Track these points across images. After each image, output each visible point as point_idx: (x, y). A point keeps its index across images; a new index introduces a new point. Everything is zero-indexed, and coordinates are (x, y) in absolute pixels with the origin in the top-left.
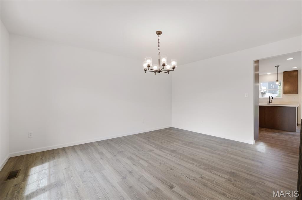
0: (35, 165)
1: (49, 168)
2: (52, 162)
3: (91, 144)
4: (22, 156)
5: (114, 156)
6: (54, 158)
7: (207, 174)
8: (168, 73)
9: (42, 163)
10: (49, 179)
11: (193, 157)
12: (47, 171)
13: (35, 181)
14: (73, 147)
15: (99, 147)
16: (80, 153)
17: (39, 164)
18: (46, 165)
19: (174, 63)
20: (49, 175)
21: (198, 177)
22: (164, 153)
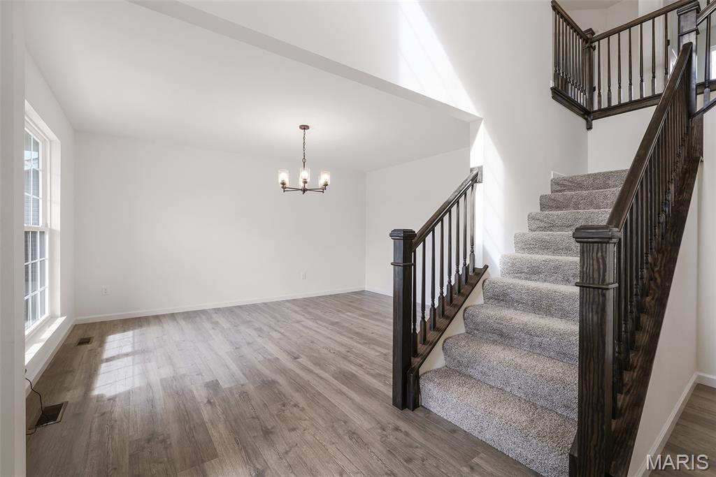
0: (114, 333)
1: (133, 337)
2: (137, 331)
3: (204, 312)
4: (94, 324)
5: (235, 326)
6: (141, 326)
7: (359, 347)
8: (323, 192)
9: (124, 331)
10: (133, 347)
11: (360, 331)
12: (131, 339)
13: (115, 346)
14: (172, 315)
15: (214, 316)
16: (182, 322)
17: (119, 332)
18: (130, 333)
19: (325, 178)
20: (134, 343)
21: (343, 350)
22: (316, 325)
